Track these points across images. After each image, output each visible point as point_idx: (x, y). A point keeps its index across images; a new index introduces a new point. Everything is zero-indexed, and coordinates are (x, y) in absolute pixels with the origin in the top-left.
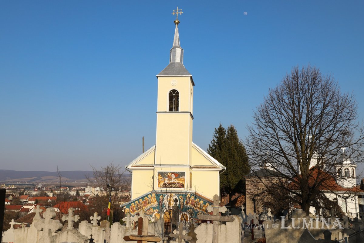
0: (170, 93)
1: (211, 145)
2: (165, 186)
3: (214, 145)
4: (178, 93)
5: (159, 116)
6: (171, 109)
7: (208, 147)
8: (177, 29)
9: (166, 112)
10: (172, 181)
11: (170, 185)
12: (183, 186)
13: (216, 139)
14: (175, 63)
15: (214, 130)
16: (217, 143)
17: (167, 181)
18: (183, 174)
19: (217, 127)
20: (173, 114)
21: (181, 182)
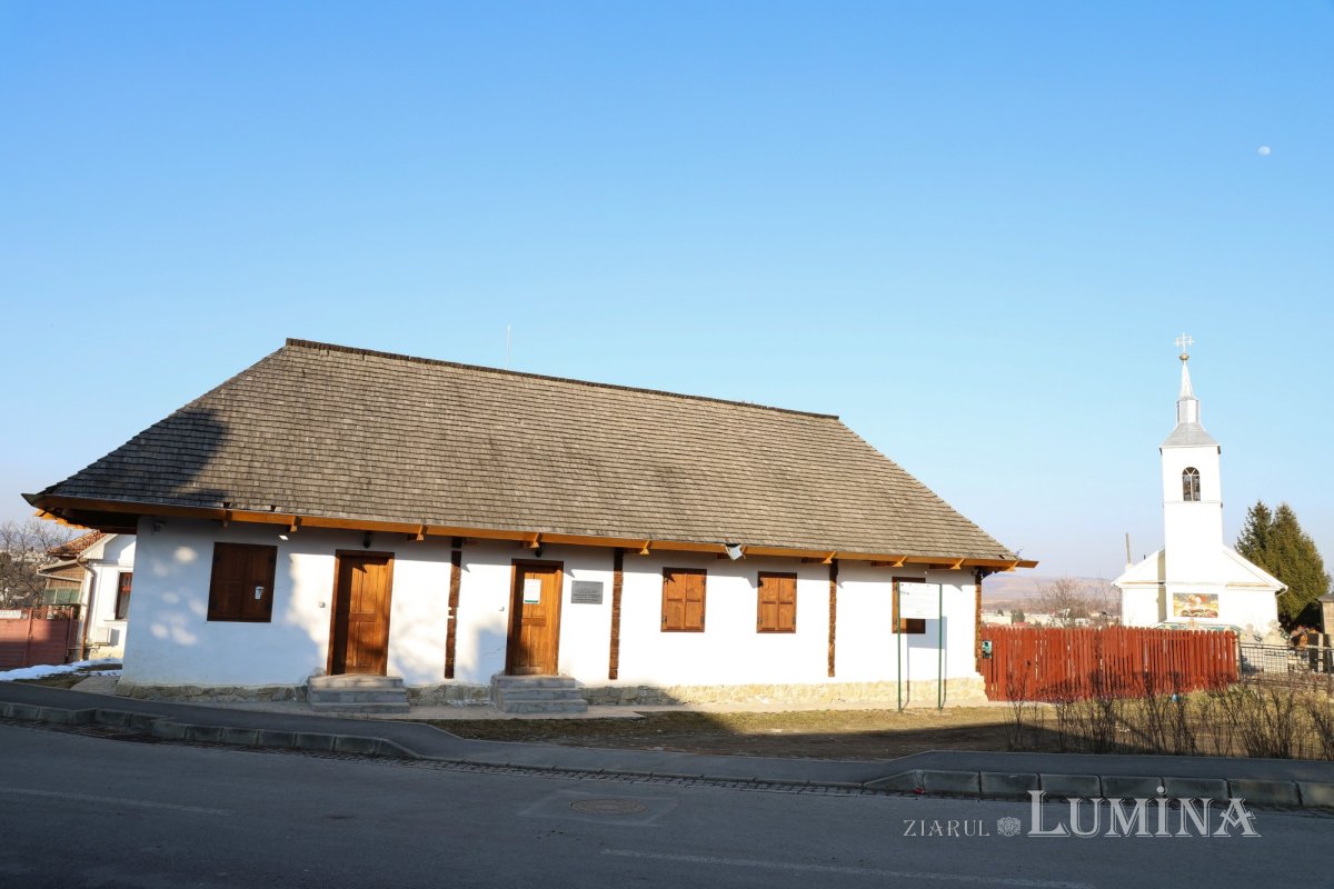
0: (1185, 473)
1: (1241, 538)
2: (1185, 614)
3: (1247, 539)
4: (1197, 472)
5: (1168, 509)
6: (1187, 496)
7: (1236, 542)
8: (1185, 368)
9: (1178, 502)
10: (1196, 608)
11: (1194, 613)
12: (1216, 615)
13: (1251, 528)
14: (1187, 424)
15: (1247, 511)
16: (1253, 534)
17: (1187, 607)
18: (1214, 597)
19: (1253, 506)
20: (1192, 505)
21: (1212, 609)
